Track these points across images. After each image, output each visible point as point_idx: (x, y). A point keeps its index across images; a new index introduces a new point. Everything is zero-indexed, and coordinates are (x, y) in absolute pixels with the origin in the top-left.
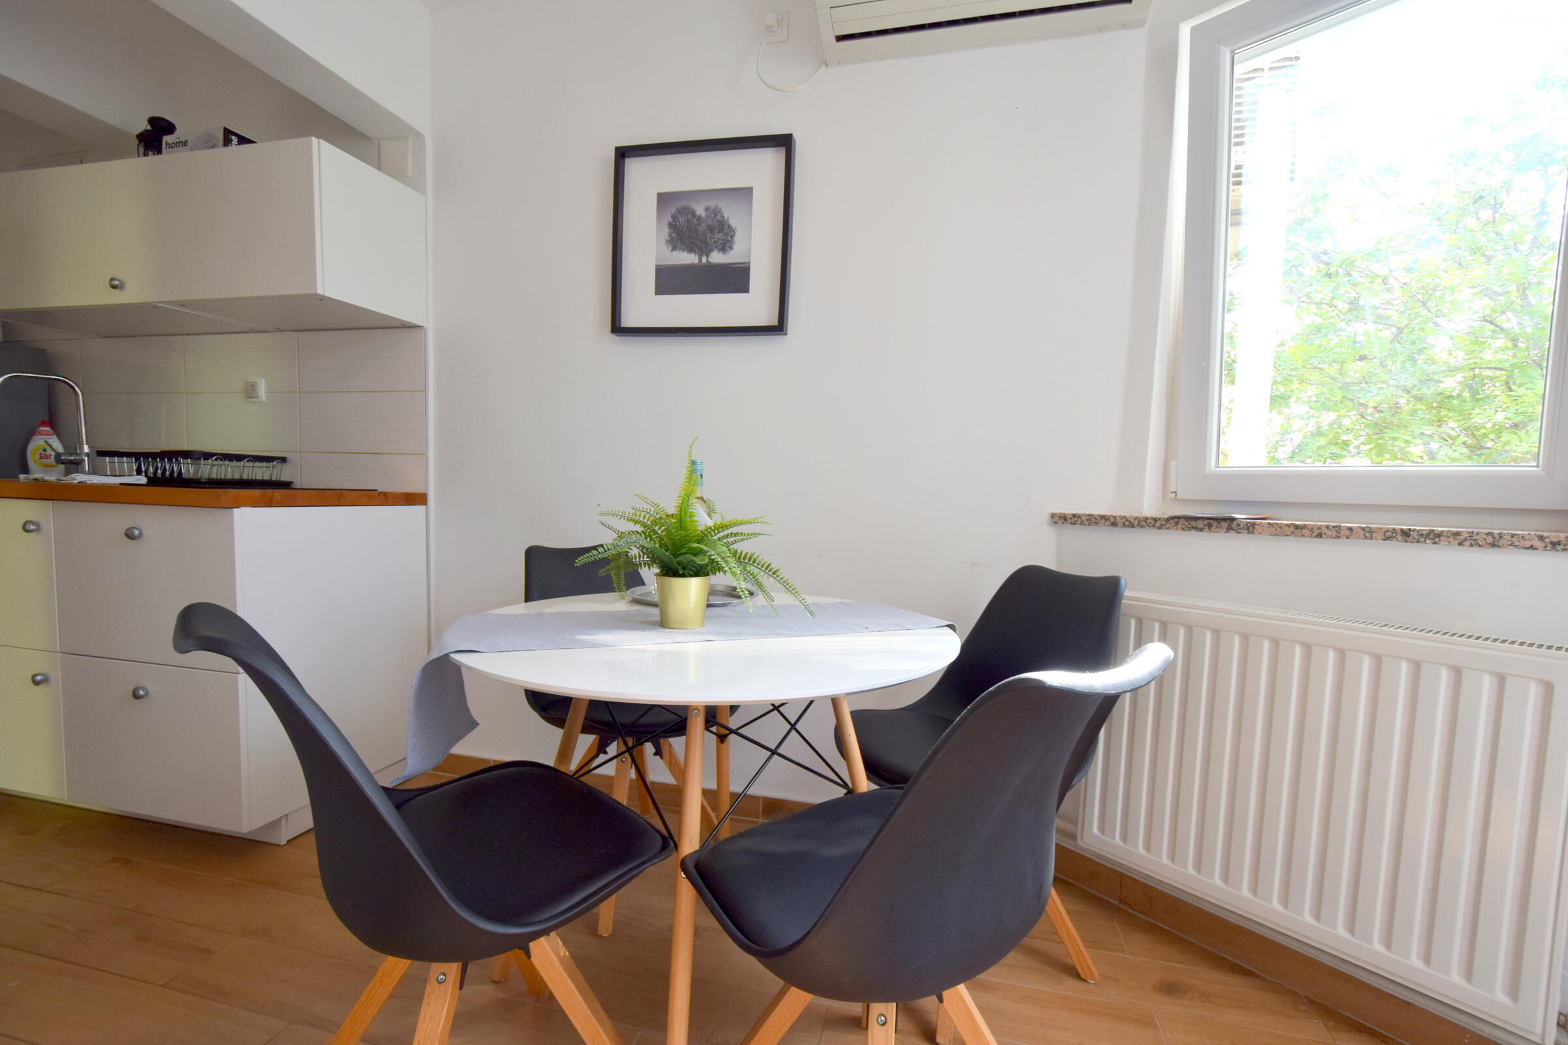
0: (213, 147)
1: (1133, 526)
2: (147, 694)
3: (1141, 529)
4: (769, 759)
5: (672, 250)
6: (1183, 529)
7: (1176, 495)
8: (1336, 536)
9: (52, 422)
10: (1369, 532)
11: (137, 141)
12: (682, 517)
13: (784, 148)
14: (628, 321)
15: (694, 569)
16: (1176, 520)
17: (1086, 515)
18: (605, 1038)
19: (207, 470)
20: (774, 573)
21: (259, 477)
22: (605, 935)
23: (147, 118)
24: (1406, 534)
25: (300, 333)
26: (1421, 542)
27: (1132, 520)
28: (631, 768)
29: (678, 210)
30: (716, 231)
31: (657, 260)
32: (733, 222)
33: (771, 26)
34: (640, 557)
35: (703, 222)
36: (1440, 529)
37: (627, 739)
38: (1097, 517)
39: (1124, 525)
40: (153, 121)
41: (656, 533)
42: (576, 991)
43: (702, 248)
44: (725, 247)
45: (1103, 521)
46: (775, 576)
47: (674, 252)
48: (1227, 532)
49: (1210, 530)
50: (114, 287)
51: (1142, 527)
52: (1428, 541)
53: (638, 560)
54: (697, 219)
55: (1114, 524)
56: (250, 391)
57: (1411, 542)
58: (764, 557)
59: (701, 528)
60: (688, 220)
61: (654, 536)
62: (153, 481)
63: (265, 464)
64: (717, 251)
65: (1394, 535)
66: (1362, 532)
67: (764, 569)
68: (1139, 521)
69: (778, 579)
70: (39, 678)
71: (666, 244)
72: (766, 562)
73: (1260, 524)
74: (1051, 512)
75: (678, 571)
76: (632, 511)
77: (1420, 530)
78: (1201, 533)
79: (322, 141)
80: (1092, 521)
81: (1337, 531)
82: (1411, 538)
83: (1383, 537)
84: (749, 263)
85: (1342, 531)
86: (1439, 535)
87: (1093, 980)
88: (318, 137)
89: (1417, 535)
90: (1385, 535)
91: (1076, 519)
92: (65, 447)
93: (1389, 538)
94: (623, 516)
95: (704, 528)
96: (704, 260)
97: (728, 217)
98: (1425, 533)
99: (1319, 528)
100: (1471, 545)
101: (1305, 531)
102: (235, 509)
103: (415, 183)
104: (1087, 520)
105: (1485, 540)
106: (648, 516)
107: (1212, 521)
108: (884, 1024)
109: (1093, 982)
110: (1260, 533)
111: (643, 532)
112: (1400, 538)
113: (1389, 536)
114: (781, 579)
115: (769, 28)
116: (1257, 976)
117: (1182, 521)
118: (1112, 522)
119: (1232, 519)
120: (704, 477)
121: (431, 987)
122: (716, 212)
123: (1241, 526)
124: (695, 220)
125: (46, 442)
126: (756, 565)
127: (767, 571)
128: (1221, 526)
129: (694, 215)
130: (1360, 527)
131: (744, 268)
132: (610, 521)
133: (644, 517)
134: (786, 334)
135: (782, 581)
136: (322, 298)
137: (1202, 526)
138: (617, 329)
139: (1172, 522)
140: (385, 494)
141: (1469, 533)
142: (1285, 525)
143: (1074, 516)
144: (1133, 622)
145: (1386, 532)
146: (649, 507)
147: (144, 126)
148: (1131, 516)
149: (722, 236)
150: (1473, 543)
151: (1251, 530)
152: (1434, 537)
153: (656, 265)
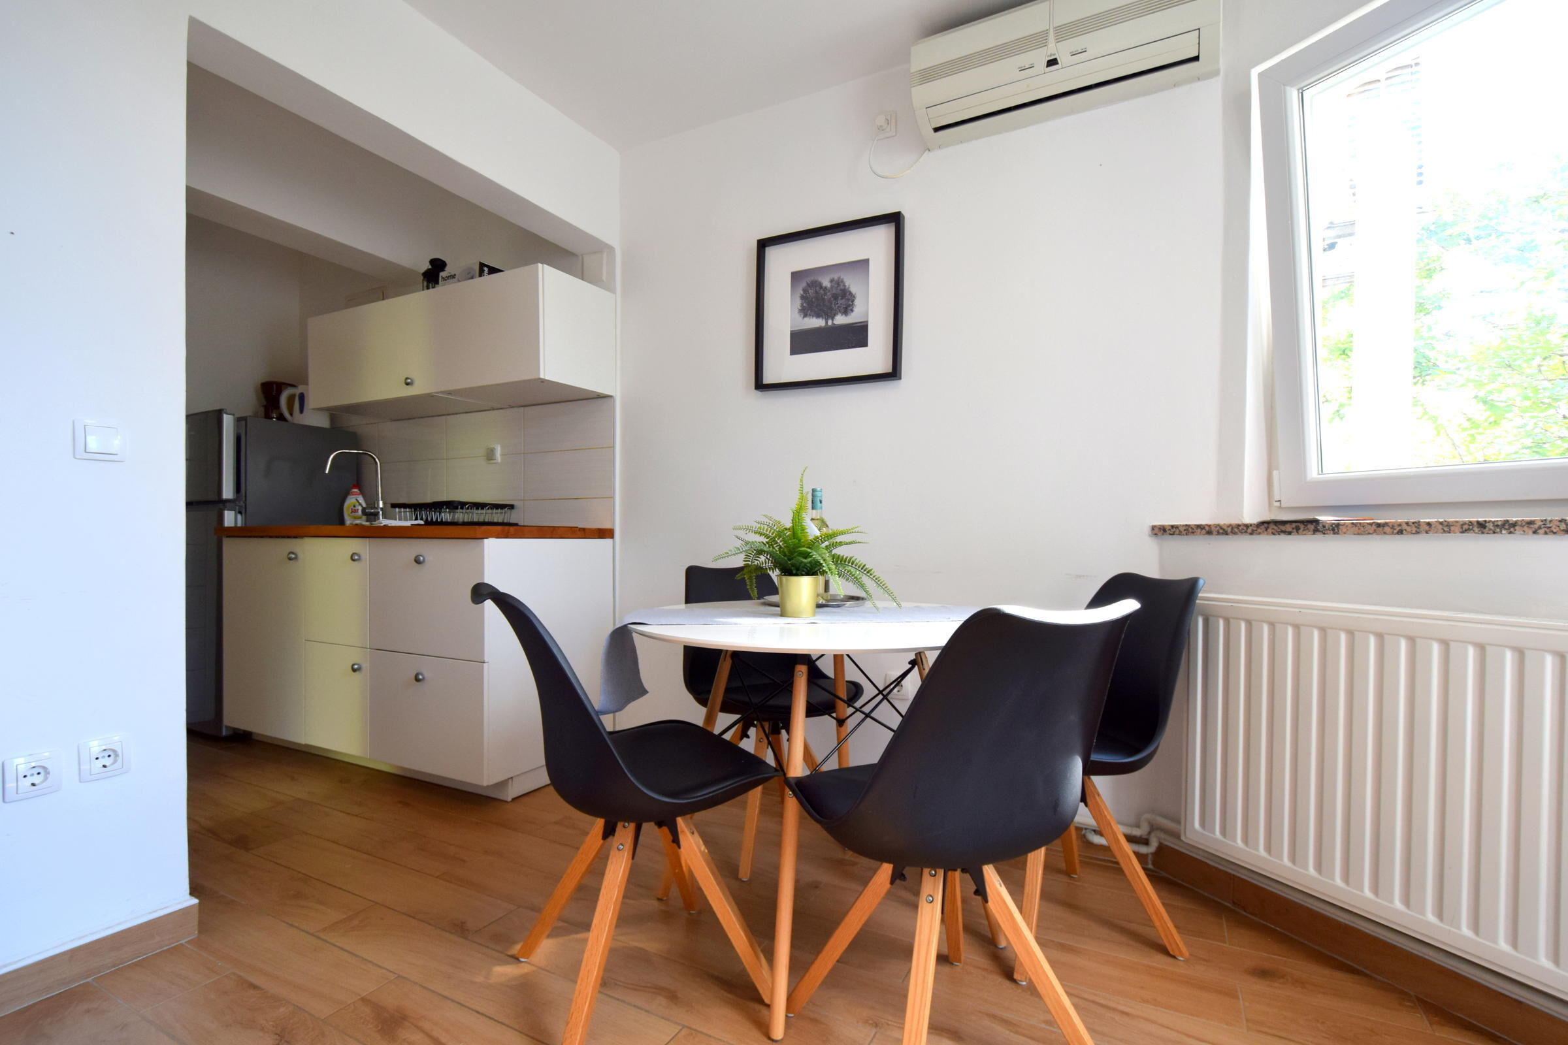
0: (472, 278)
1: (1226, 533)
2: (424, 678)
3: (1235, 537)
4: (863, 720)
5: (804, 317)
6: (1273, 534)
7: (1281, 504)
8: (1416, 531)
9: (358, 485)
10: (1447, 526)
11: (422, 278)
12: (796, 530)
13: (894, 224)
14: (768, 379)
15: (805, 570)
16: (1266, 525)
17: (1183, 526)
18: (732, 915)
19: (460, 516)
20: (868, 572)
21: (496, 520)
22: (745, 880)
23: (429, 260)
24: (1482, 526)
25: (526, 408)
26: (1497, 533)
27: (1225, 528)
28: (768, 748)
29: (808, 284)
30: (840, 298)
31: (791, 327)
32: (853, 290)
33: (881, 126)
34: (766, 563)
35: (829, 291)
36: (1514, 519)
37: (764, 723)
38: (1193, 527)
39: (1218, 533)
40: (433, 262)
41: (777, 543)
42: (711, 875)
43: (829, 314)
44: (847, 310)
45: (1199, 530)
46: (869, 575)
47: (805, 319)
48: (1314, 534)
49: (1298, 533)
50: (407, 384)
51: (1235, 533)
52: (1504, 532)
53: (764, 565)
54: (824, 290)
55: (1209, 533)
56: (490, 456)
57: (1488, 533)
58: (861, 559)
59: (811, 538)
60: (816, 292)
61: (775, 546)
62: (427, 523)
63: (499, 511)
64: (840, 315)
65: (1471, 527)
66: (1441, 526)
67: (860, 569)
68: (1232, 528)
69: (871, 577)
70: (356, 667)
71: (799, 312)
72: (861, 564)
73: (1345, 524)
74: (1151, 525)
75: (792, 571)
76: (758, 526)
77: (1495, 521)
78: (1290, 536)
79: (545, 265)
80: (1189, 531)
81: (1416, 527)
82: (1487, 529)
83: (1461, 530)
84: (867, 322)
85: (1421, 527)
86: (1514, 525)
87: (1183, 957)
88: (542, 263)
89: (1493, 526)
90: (1462, 528)
91: (1174, 529)
92: (367, 504)
93: (1466, 530)
94: (749, 529)
95: (813, 537)
96: (830, 323)
97: (849, 286)
98: (1500, 523)
99: (1400, 525)
100: (1546, 533)
101: (1387, 529)
102: (485, 540)
103: (609, 287)
104: (1185, 530)
105: (1558, 527)
106: (769, 529)
107: (1299, 524)
108: (931, 902)
109: (1182, 959)
110: (1345, 533)
111: (767, 542)
112: (1476, 530)
113: (1467, 528)
114: (874, 577)
115: (880, 128)
116: (1366, 975)
117: (1272, 526)
118: (1207, 530)
119: (1316, 522)
120: (823, 502)
121: (613, 853)
122: (838, 283)
123: (1327, 528)
124: (822, 292)
125: (357, 500)
126: (854, 566)
127: (862, 571)
128: (1308, 529)
129: (821, 287)
130: (1438, 522)
131: (863, 326)
132: (741, 534)
133: (767, 531)
134: (900, 378)
135: (874, 579)
136: (543, 381)
137: (1290, 530)
138: (760, 385)
139: (1263, 527)
140: (584, 529)
141: (1542, 521)
142: (1368, 524)
143: (1172, 527)
144: (1221, 622)
145: (1462, 525)
146: (768, 521)
147: (426, 266)
148: (1225, 524)
149: (843, 299)
150: (1548, 531)
151: (1336, 531)
152: (1509, 527)
153: (791, 331)
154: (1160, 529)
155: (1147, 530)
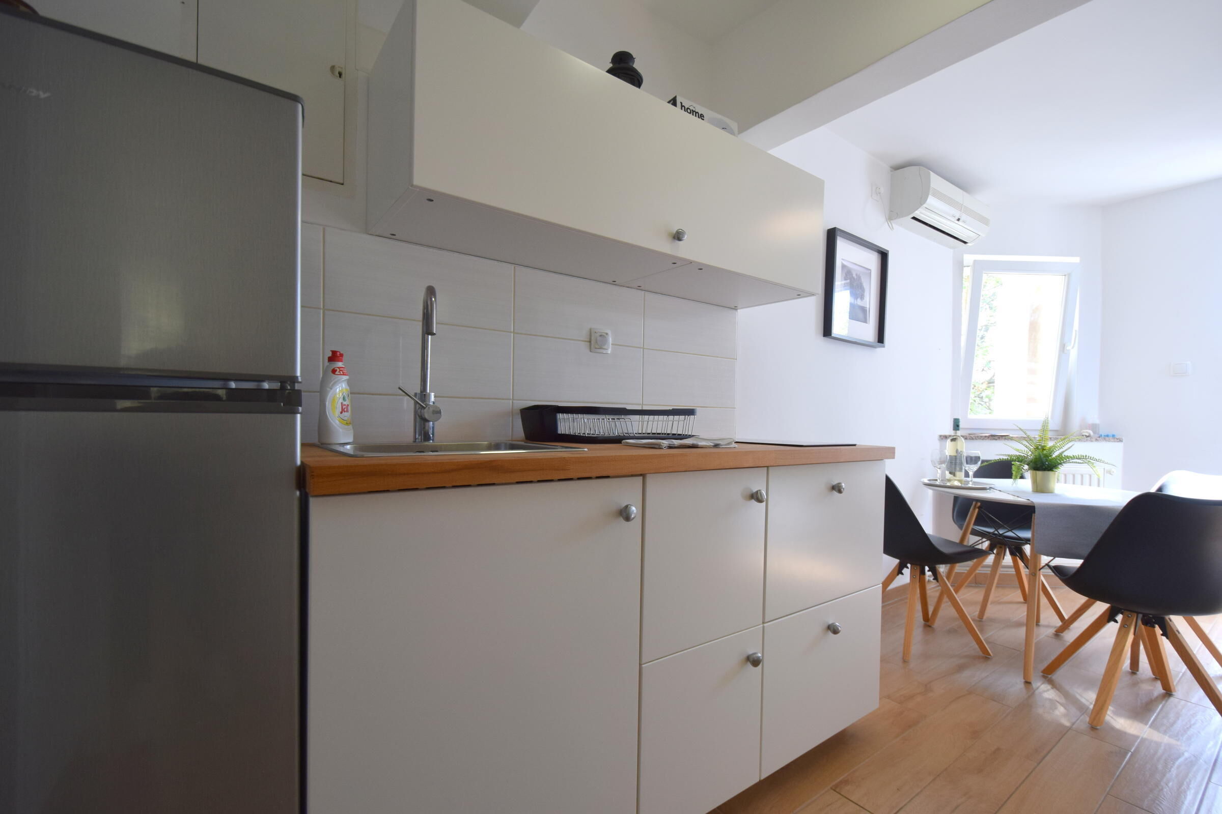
13: (881, 255)
56: (599, 341)
70: (757, 657)
138: (828, 335)
154: (944, 437)
155: (937, 437)
